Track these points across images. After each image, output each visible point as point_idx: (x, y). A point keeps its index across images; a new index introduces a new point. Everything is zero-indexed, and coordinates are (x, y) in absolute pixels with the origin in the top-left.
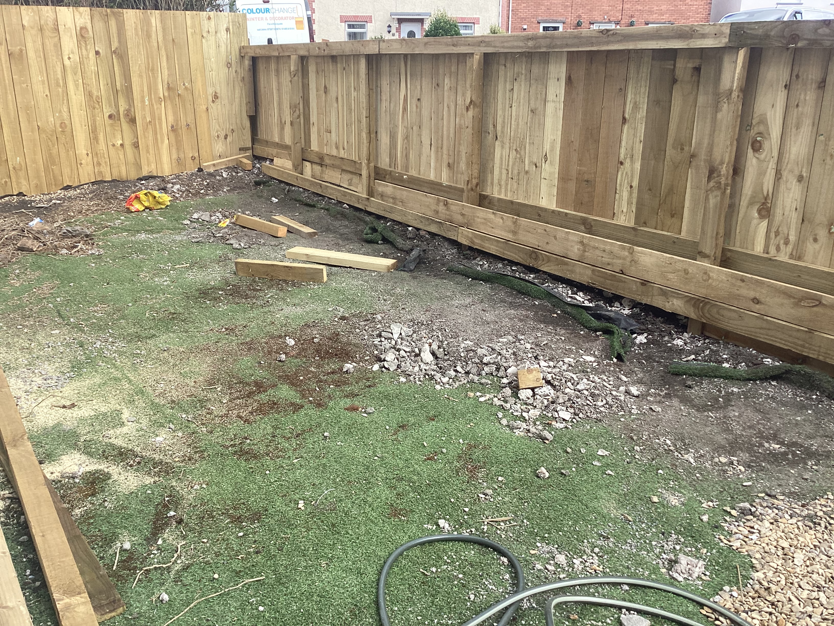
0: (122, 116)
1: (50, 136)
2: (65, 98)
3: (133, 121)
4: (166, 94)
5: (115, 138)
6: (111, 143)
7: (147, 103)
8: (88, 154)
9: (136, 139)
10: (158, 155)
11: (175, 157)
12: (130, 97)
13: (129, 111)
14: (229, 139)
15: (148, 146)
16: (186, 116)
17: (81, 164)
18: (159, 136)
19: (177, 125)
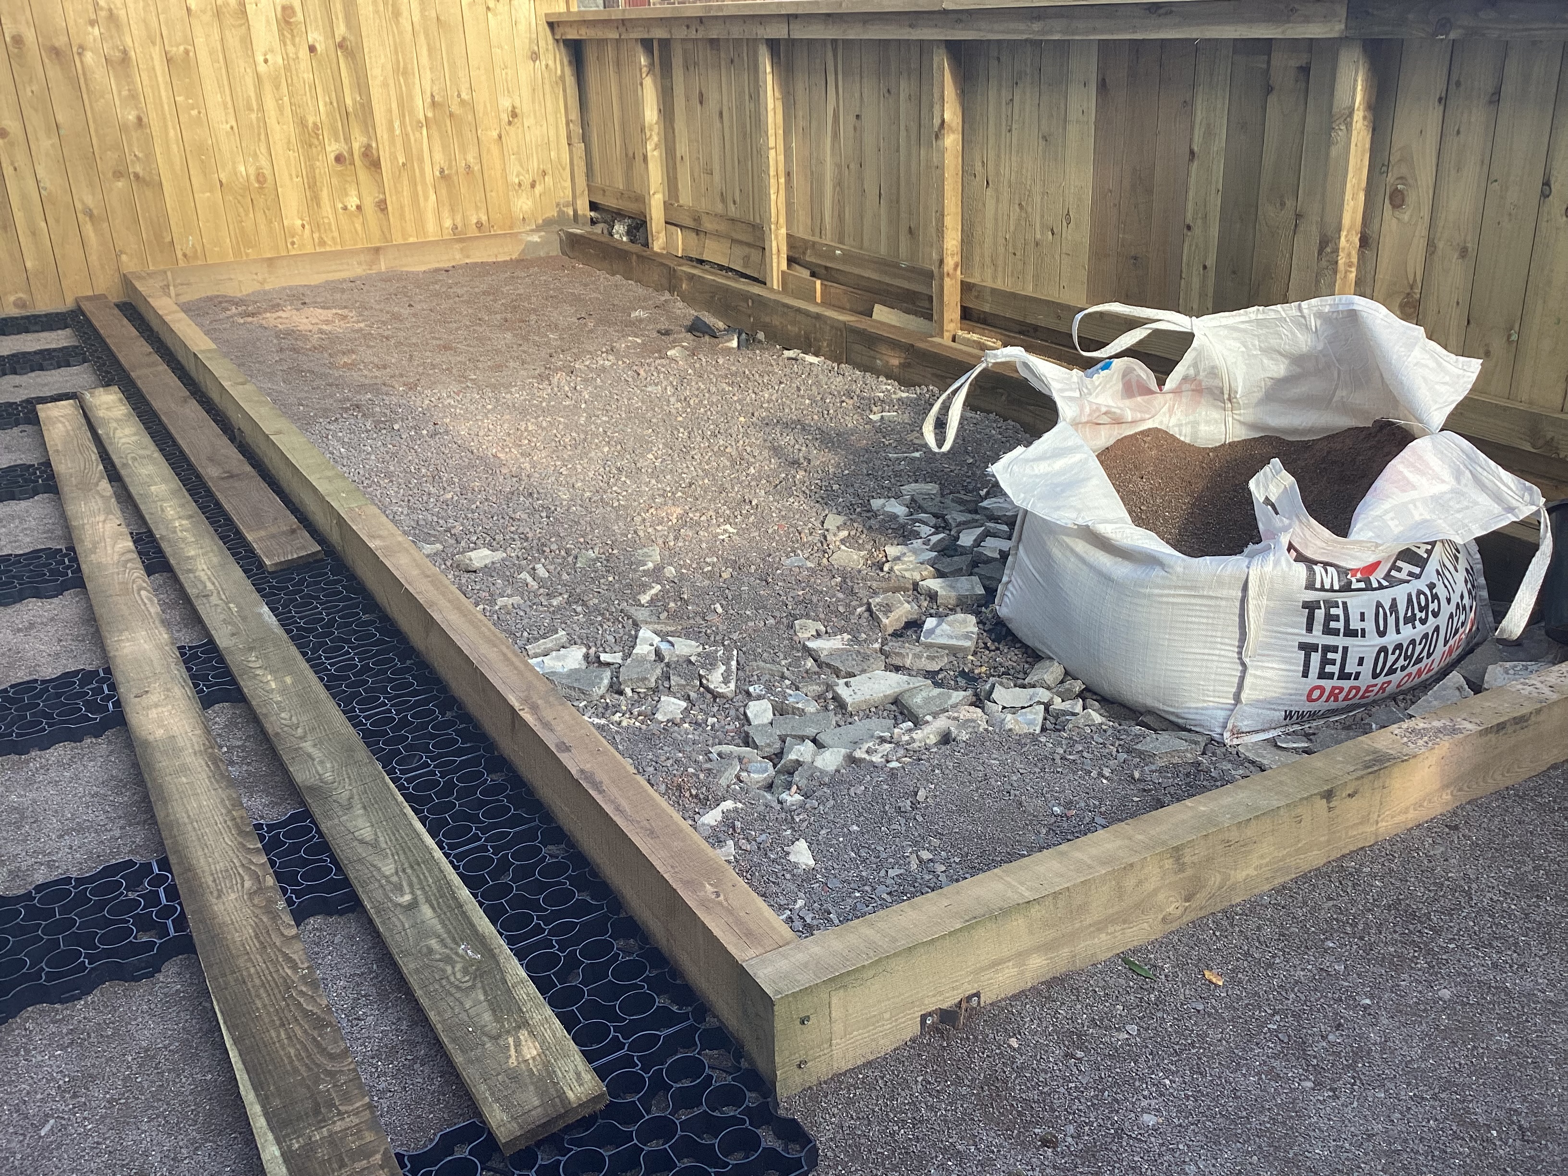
0: (356, 157)
1: (239, 198)
2: (262, 131)
3: (374, 164)
4: (430, 114)
5: (347, 195)
6: (340, 206)
7: (398, 132)
8: (303, 226)
9: (381, 196)
10: (420, 221)
11: (448, 223)
12: (370, 123)
13: (368, 147)
14: (538, 189)
15: (402, 207)
16: (464, 150)
17: (293, 243)
18: (419, 188)
19: (450, 167)
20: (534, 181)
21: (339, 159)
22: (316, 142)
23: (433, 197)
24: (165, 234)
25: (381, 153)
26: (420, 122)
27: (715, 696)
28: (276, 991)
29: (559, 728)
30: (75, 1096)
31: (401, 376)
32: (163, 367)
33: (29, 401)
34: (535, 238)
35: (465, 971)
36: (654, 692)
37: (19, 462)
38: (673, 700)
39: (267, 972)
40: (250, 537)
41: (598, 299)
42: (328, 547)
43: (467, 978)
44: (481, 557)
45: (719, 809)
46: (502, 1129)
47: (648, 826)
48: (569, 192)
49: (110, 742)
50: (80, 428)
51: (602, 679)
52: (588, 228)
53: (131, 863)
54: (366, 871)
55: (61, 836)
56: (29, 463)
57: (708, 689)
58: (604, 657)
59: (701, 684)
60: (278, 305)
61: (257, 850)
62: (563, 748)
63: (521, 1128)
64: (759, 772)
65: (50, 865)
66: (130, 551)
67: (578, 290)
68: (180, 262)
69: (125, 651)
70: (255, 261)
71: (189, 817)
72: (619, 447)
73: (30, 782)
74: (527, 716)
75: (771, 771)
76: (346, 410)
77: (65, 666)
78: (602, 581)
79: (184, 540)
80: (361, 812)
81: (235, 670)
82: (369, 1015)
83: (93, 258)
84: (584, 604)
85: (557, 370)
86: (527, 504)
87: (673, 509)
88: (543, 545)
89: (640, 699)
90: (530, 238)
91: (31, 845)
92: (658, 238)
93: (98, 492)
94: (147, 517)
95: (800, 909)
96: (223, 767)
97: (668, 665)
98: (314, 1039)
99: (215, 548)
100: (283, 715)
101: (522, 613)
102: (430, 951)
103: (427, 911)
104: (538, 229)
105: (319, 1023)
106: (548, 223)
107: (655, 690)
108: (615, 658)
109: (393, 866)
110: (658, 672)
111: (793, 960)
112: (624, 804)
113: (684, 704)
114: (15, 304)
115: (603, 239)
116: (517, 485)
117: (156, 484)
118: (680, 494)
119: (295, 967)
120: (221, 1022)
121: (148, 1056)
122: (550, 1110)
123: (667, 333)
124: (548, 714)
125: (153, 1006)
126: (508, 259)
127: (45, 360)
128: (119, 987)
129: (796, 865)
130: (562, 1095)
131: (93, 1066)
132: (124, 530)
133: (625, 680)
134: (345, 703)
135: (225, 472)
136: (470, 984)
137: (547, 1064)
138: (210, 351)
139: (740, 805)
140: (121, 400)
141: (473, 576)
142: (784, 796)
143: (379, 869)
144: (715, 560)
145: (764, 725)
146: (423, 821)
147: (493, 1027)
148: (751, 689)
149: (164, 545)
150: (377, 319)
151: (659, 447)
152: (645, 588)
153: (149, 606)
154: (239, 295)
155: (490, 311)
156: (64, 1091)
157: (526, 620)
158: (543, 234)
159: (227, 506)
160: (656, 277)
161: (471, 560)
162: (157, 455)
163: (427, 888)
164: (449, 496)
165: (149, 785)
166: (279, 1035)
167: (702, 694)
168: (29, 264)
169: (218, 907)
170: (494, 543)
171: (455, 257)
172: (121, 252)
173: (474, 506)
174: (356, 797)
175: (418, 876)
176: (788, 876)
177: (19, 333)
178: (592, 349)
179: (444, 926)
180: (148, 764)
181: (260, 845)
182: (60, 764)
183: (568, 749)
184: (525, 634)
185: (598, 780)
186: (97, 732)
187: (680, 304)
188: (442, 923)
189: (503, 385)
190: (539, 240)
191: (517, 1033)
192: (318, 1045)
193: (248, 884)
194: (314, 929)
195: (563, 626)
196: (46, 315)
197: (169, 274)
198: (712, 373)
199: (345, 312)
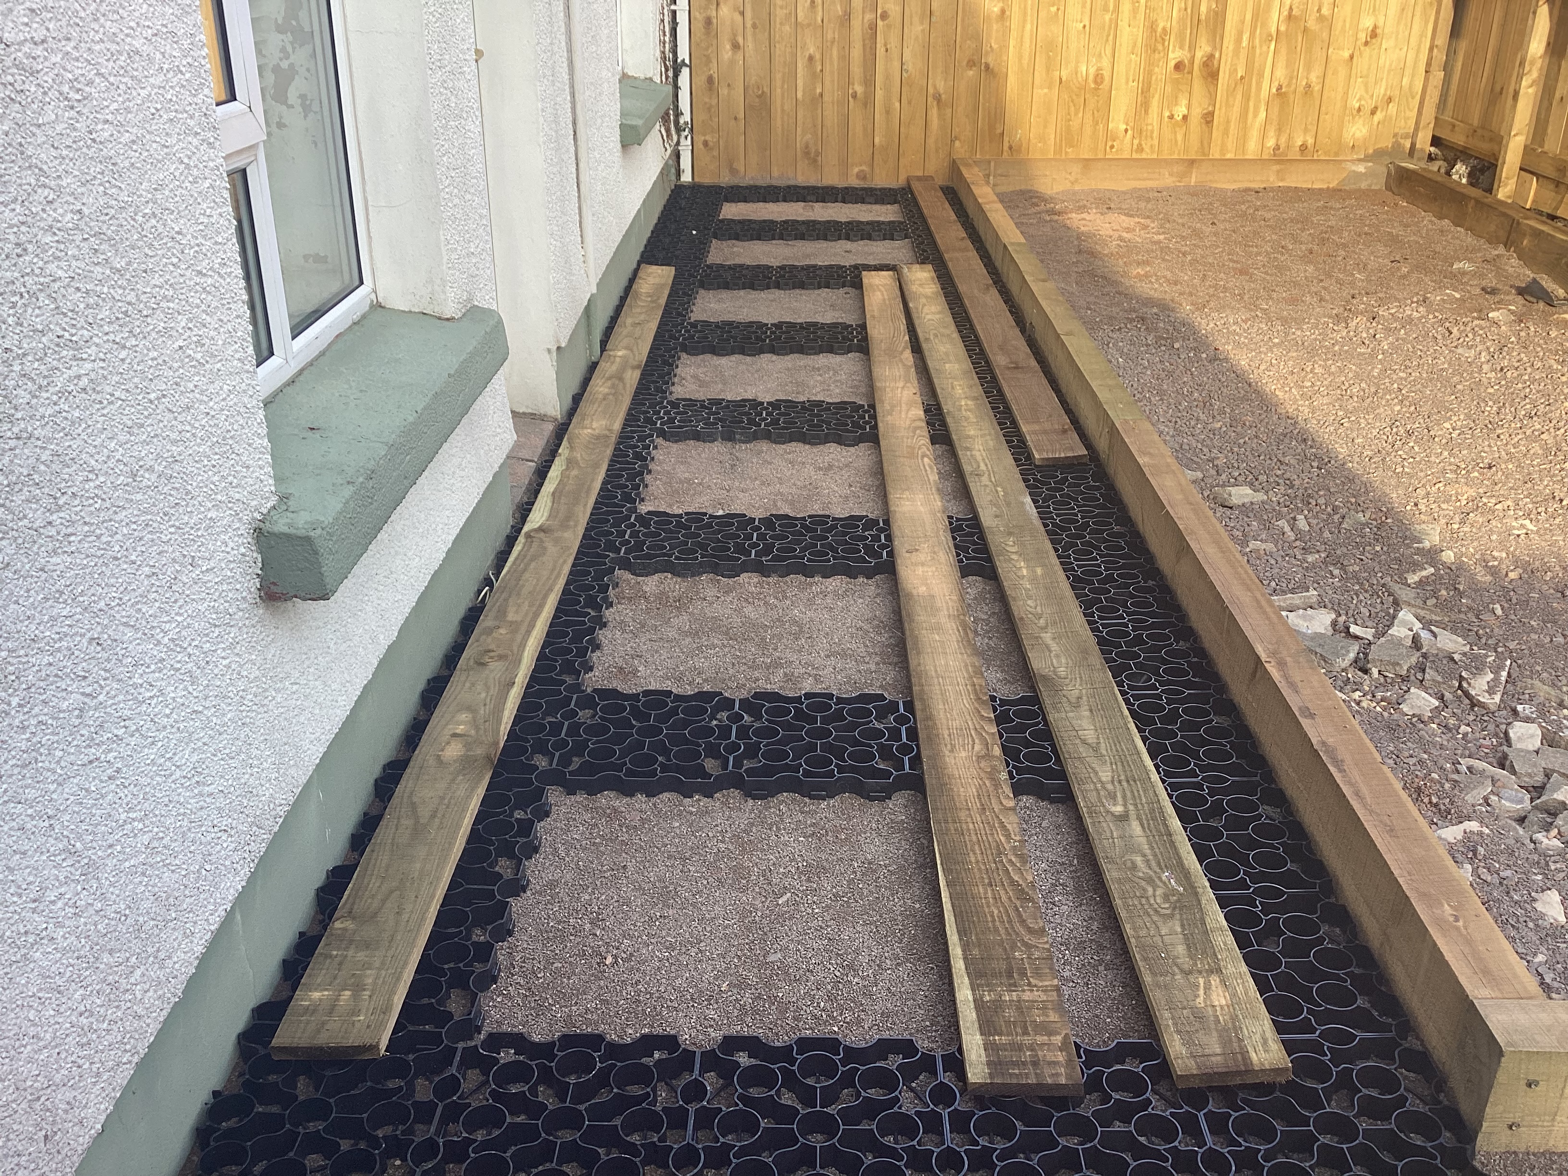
0: (1196, 66)
1: (1074, 97)
2: (1112, 32)
4: (1283, 28)
5: (1176, 104)
6: (1167, 114)
7: (1245, 43)
8: (1126, 131)
9: (1210, 109)
10: (1243, 139)
11: (1271, 143)
12: (1219, 32)
13: (1211, 57)
14: (1379, 116)
15: (1228, 122)
16: (1309, 69)
17: (1112, 147)
18: (1251, 104)
19: (1289, 85)
20: (1376, 108)
21: (1178, 67)
22: (1160, 47)
23: (1262, 115)
24: (998, 125)
25: (1222, 65)
26: (1271, 36)
27: (1474, 703)
28: (989, 852)
29: (1306, 692)
30: (809, 880)
31: (1191, 294)
32: (973, 254)
33: (856, 267)
34: (1361, 168)
35: (1166, 898)
36: (1403, 680)
37: (840, 321)
38: (1423, 694)
39: (983, 832)
40: (1024, 428)
41: (1417, 242)
42: (1093, 452)
43: (1167, 905)
44: (1241, 494)
45: (1462, 827)
46: (1180, 1061)
47: (1389, 823)
48: (1412, 123)
49: (878, 586)
50: (895, 299)
51: (1348, 651)
52: (1423, 164)
53: (881, 697)
54: (1084, 771)
55: (828, 656)
56: (848, 323)
57: (1467, 694)
58: (1354, 629)
59: (1460, 687)
60: (1085, 206)
61: (990, 720)
62: (1307, 713)
63: (1199, 1068)
64: (1511, 801)
65: (817, 679)
66: (920, 420)
67: (1397, 230)
68: (1005, 153)
69: (905, 509)
70: (1071, 160)
71: (936, 671)
72: (1413, 408)
73: (811, 602)
74: (1272, 669)
75: (1527, 804)
76: (1131, 320)
77: (851, 509)
78: (1368, 548)
79: (967, 419)
80: (1087, 713)
81: (993, 549)
82: (1065, 905)
83: (931, 141)
84: (1343, 567)
85: (1357, 313)
86: (1299, 450)
87: (1465, 488)
88: (1309, 496)
89: (1386, 684)
90: (1354, 168)
91: (805, 658)
92: (1506, 185)
93: (901, 360)
94: (939, 391)
95: (1540, 964)
96: (971, 635)
97: (1425, 656)
98: (1017, 910)
99: (993, 432)
100: (1029, 602)
101: (1273, 562)
102: (1134, 867)
103: (1136, 828)
104: (1366, 159)
105: (1023, 896)
106: (1378, 155)
107: (1405, 679)
108: (1366, 633)
109: (1110, 774)
110: (1413, 660)
111: (1534, 1016)
112: (1365, 790)
113: (1436, 703)
114: (858, 176)
115: (1439, 179)
116: (1292, 428)
117: (950, 362)
118: (1476, 474)
119: (1008, 836)
120: (939, 862)
121: (870, 867)
122: (1231, 1063)
123: (1493, 292)
124: (1297, 676)
125: (880, 827)
126: (1325, 186)
127: (874, 231)
128: (857, 801)
129: (1542, 916)
130: (1245, 1054)
131: (827, 860)
132: (918, 399)
133: (1374, 659)
134: (1087, 605)
135: (1012, 363)
136: (1168, 912)
137: (1234, 1018)
138: (1019, 244)
139: (1487, 831)
140: (933, 278)
141: (1228, 512)
142: (1539, 836)
143: (1096, 773)
144: (1504, 555)
145: (1528, 752)
146: (1144, 739)
147: (1185, 961)
148: (1520, 708)
149: (949, 420)
150: (1178, 233)
151: (1460, 420)
152: (1416, 567)
153: (929, 472)
154: (1049, 192)
155: (1295, 240)
156: (801, 873)
157: (1277, 570)
158: (1370, 164)
159: (1008, 395)
160: (1493, 228)
161: (1230, 495)
162: (956, 335)
163: (1140, 806)
164: (1218, 425)
165: (907, 633)
166: (986, 893)
167: (1459, 697)
168: (877, 140)
169: (949, 760)
170: (1256, 483)
171: (1271, 178)
172: (956, 138)
173: (1242, 441)
174: (1085, 698)
175: (1132, 792)
176: (1531, 925)
177: (856, 203)
178: (1400, 296)
179: (1152, 848)
180: (909, 615)
181: (992, 716)
182: (835, 593)
183: (1312, 716)
184: (1273, 584)
185: (1340, 758)
186: (869, 575)
187: (1514, 261)
188: (1150, 843)
189: (1295, 320)
190: (1363, 171)
191: (1208, 976)
192: (1019, 915)
193: (977, 747)
194: (1025, 807)
195: (1316, 585)
196: (880, 189)
197: (992, 164)
198: (1540, 345)
199: (1148, 222)
